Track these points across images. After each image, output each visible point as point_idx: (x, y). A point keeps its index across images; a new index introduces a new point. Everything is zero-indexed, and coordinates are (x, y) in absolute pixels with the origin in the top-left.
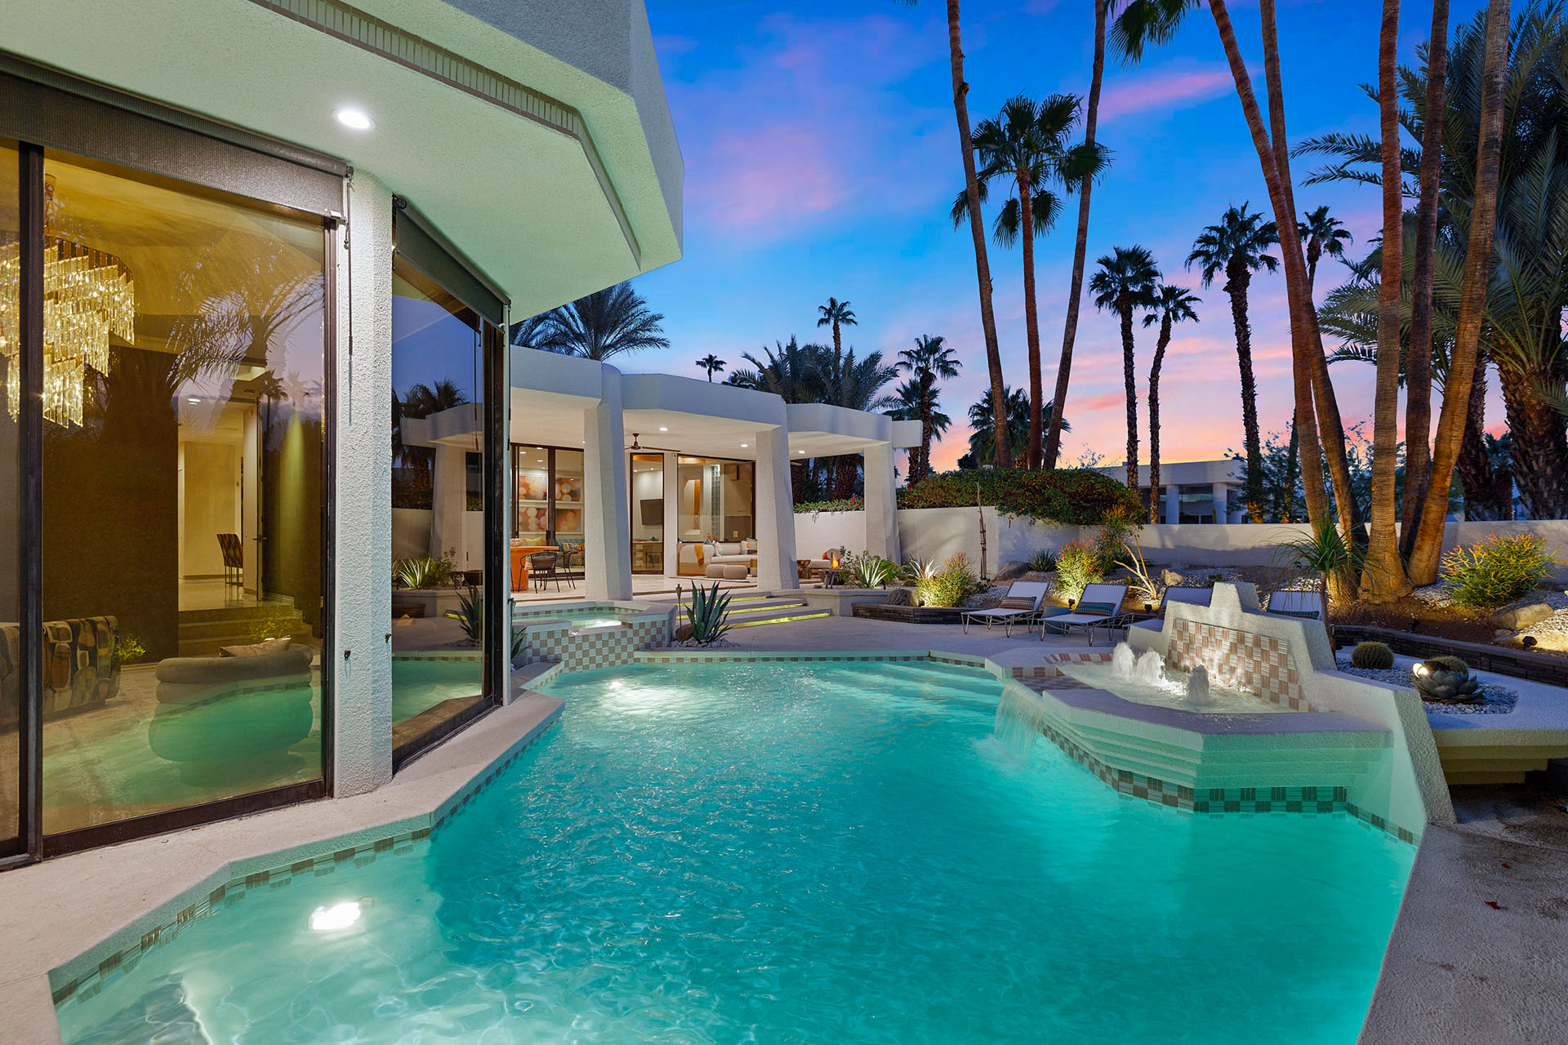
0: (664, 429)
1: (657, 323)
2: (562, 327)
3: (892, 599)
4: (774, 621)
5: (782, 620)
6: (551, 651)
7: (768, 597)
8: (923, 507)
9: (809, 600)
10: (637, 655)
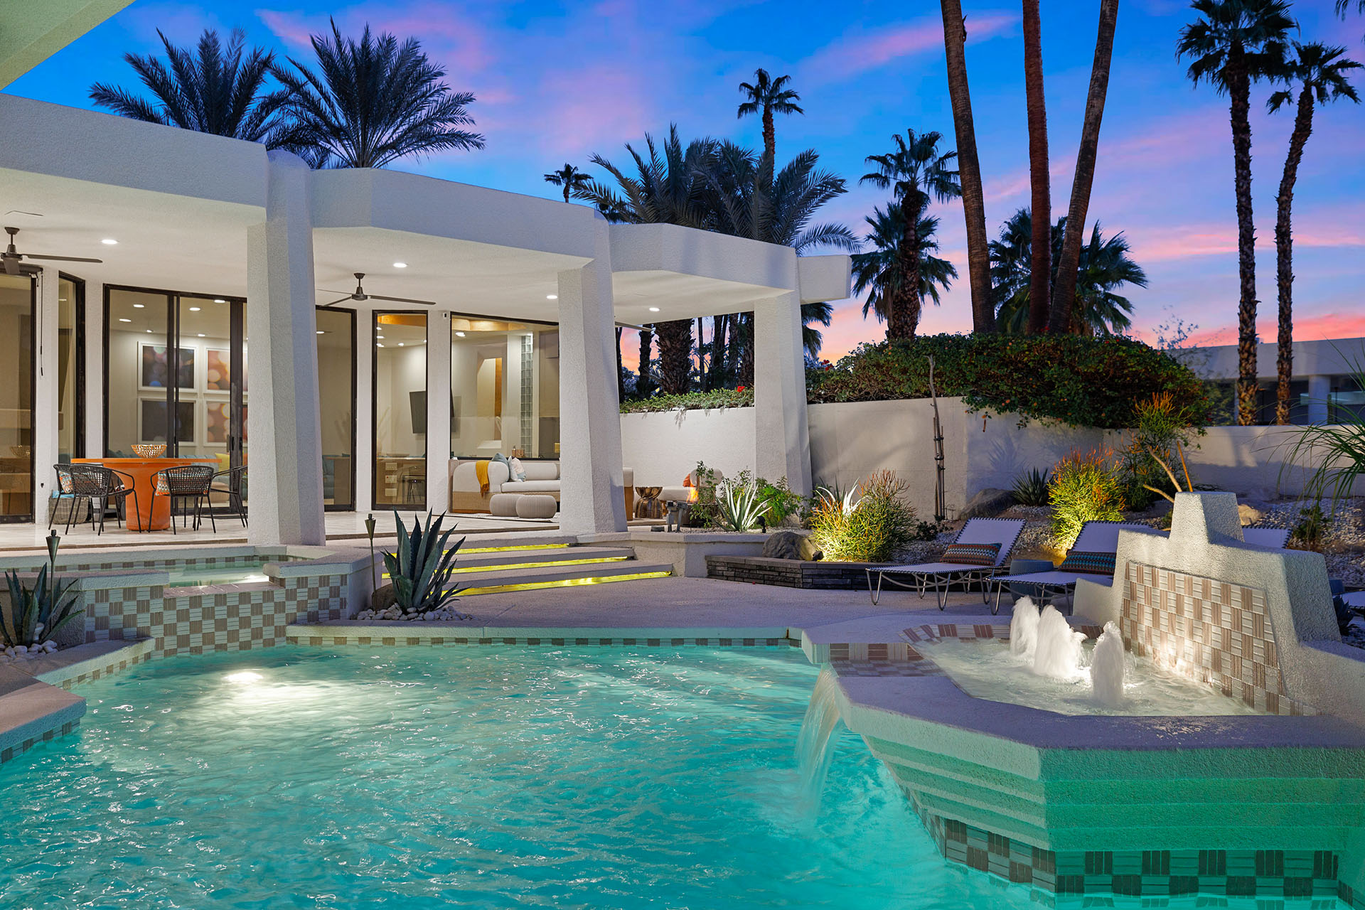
0: (400, 265)
1: (464, 107)
2: (310, 115)
3: (771, 547)
4: (567, 583)
5: (582, 582)
6: (130, 620)
7: (571, 546)
8: (849, 400)
9: (638, 550)
10: (293, 631)
